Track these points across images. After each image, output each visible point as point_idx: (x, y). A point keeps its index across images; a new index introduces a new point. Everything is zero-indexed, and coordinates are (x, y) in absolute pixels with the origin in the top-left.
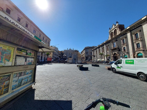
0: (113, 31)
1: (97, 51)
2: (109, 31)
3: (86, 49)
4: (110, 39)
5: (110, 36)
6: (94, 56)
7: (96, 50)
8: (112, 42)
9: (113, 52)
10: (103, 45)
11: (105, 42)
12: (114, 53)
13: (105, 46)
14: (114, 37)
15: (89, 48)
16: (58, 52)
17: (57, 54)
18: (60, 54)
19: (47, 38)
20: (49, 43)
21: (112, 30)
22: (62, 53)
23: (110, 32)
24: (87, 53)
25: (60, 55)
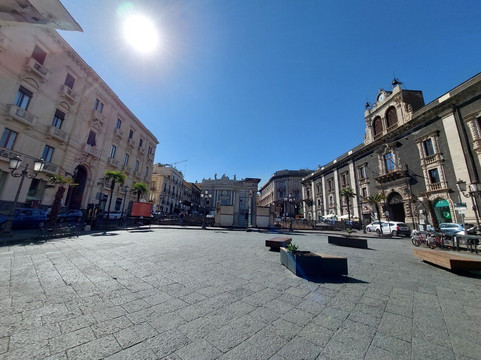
0: (382, 114)
1: (321, 184)
2: (367, 114)
3: (279, 177)
4: (370, 140)
5: (369, 131)
6: (310, 203)
7: (318, 181)
8: (380, 153)
9: (384, 188)
10: (342, 164)
11: (350, 153)
12: (389, 191)
13: (351, 167)
14: (385, 133)
15: (288, 176)
16: (183, 184)
17: (178, 191)
18: (190, 192)
19: (145, 135)
20: (151, 152)
21: (377, 111)
22: (195, 190)
23: (371, 115)
24: (280, 191)
25: (189, 196)
